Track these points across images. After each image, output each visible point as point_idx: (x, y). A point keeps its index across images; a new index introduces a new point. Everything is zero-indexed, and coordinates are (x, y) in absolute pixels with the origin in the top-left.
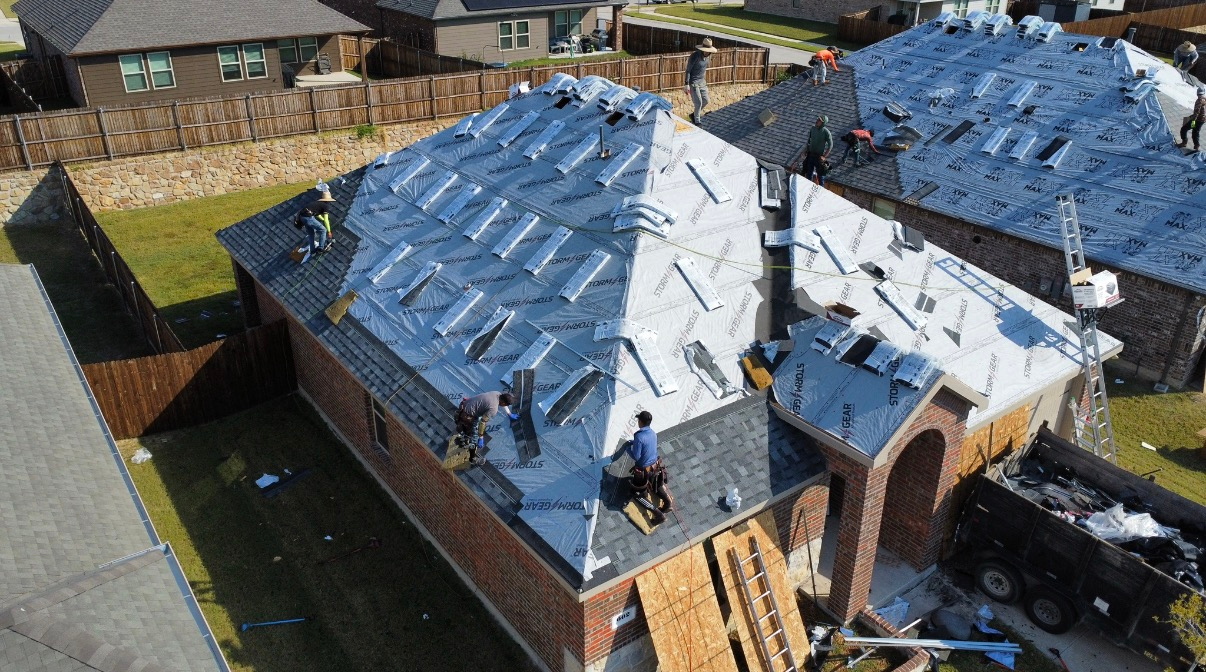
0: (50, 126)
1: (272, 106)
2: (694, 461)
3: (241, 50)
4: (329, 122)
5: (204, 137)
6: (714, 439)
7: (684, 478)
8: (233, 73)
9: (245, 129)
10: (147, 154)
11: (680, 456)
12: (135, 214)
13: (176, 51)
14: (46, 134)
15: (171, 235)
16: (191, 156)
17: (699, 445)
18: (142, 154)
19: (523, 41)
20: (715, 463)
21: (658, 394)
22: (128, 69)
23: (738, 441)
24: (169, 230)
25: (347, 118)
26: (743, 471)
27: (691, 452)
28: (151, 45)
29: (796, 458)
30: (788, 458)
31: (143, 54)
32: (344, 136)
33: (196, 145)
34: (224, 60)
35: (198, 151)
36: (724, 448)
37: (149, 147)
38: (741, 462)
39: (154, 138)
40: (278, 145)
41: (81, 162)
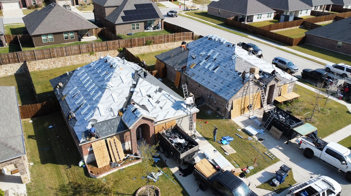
0: (24, 54)
1: (71, 49)
2: (104, 127)
3: (69, 33)
4: (84, 52)
5: (56, 55)
6: (109, 123)
7: (102, 129)
8: (67, 38)
9: (65, 54)
10: (44, 59)
11: (102, 126)
12: (41, 72)
13: (54, 34)
14: (23, 55)
15: (47, 77)
16: (53, 59)
17: (106, 124)
18: (43, 59)
19: (138, 28)
20: (108, 127)
21: (101, 116)
22: (43, 38)
23: (113, 124)
24: (47, 76)
25: (88, 51)
26: (112, 129)
27: (104, 125)
28: (48, 33)
29: (123, 127)
30: (122, 127)
31: (47, 34)
32: (87, 55)
33: (54, 57)
34: (65, 35)
35: (55, 58)
36: (110, 125)
37: (44, 58)
38: (113, 127)
39: (45, 56)
40: (72, 57)
41: (30, 61)
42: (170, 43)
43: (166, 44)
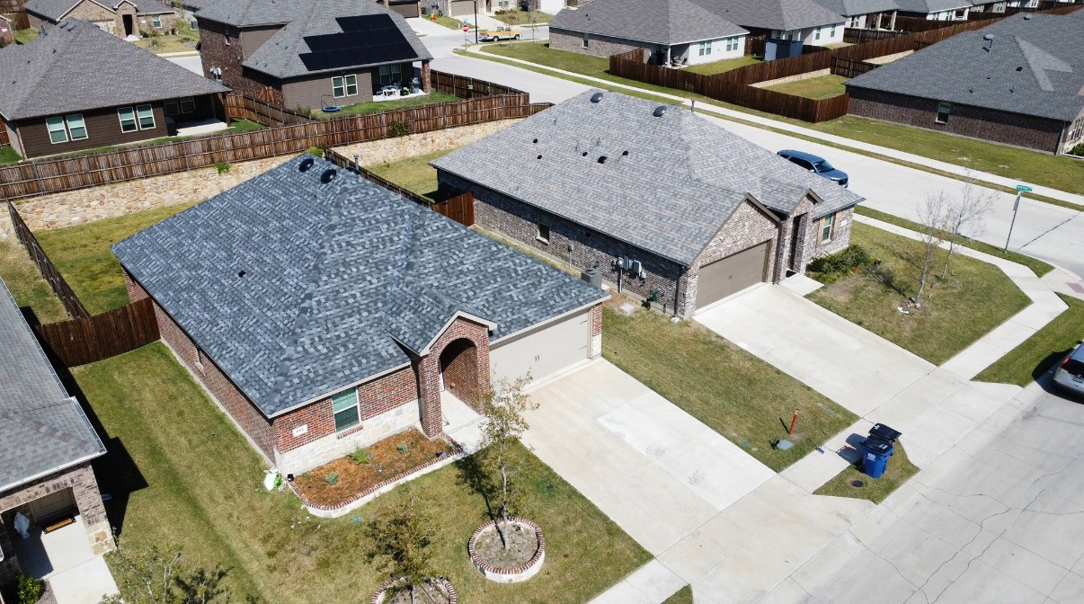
1: (154, 154)
2: (338, 357)
3: (135, 110)
4: (196, 163)
5: (106, 177)
6: (351, 346)
7: (331, 364)
8: (129, 126)
9: (138, 171)
10: (67, 191)
11: (330, 354)
12: (61, 232)
13: (87, 114)
15: (86, 246)
16: (98, 191)
17: (342, 349)
18: (64, 191)
19: (352, 90)
20: (349, 357)
22: (52, 128)
23: (364, 347)
24: (84, 242)
25: (209, 160)
26: (364, 361)
27: (337, 352)
28: (68, 110)
29: (395, 354)
30: (391, 355)
31: (64, 117)
32: (209, 172)
33: (100, 183)
34: (123, 118)
35: (103, 187)
36: (355, 350)
37: (69, 186)
38: (364, 356)
39: (72, 180)
40: (161, 179)
41: (22, 198)
42: (460, 130)
43: (450, 132)
